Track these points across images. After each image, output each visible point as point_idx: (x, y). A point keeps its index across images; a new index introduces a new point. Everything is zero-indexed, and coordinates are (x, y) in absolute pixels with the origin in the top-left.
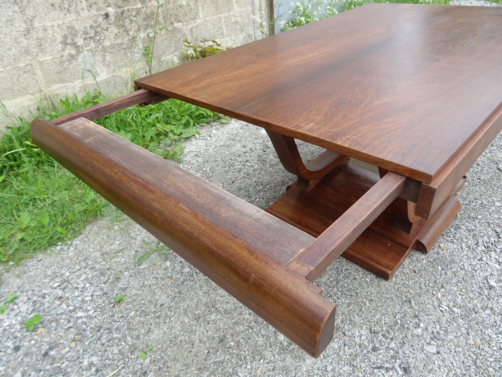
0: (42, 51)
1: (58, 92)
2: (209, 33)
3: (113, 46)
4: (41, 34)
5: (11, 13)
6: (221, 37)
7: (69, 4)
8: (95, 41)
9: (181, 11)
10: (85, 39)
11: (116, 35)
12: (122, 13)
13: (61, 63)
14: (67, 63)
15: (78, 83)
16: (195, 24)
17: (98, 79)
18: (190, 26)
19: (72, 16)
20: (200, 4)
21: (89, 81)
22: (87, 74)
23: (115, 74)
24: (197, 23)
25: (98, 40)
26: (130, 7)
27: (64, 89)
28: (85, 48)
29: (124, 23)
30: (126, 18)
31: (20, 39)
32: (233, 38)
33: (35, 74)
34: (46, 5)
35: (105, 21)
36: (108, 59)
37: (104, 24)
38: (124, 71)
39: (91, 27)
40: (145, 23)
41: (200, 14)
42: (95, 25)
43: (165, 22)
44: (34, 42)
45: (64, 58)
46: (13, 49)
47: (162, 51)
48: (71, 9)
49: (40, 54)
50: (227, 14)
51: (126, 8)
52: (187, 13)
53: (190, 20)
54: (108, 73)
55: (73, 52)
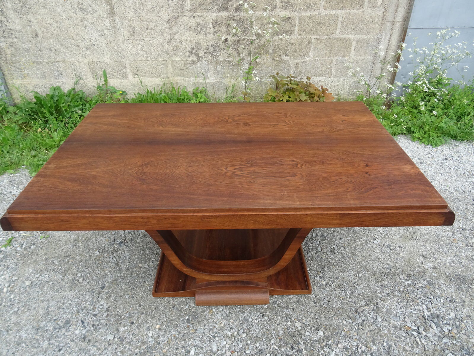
0: (175, 54)
1: (178, 81)
2: (315, 70)
3: (225, 62)
4: (178, 44)
5: (164, 28)
6: (328, 76)
7: (201, 29)
8: (212, 56)
9: (292, 48)
10: (206, 53)
11: (229, 54)
12: (239, 41)
13: (186, 64)
14: (189, 65)
15: (193, 79)
16: (303, 61)
17: (207, 81)
18: (296, 61)
19: (202, 36)
20: (312, 45)
21: (201, 80)
22: (200, 75)
23: (220, 81)
24: (305, 60)
25: (215, 55)
26: (246, 38)
27: (183, 81)
28: (204, 59)
29: (238, 47)
30: (240, 45)
31: (165, 44)
32: (342, 80)
33: (167, 67)
34: (186, 27)
35: (224, 44)
36: (218, 69)
37: (222, 46)
38: (228, 80)
39: (212, 46)
40: (256, 51)
41: (310, 53)
42: (215, 45)
43: (274, 53)
44: (172, 48)
45: (188, 62)
46: (159, 49)
47: (265, 74)
48: (202, 31)
49: (174, 56)
50: (340, 59)
51: (243, 38)
52: (296, 51)
53: (298, 56)
54: (216, 79)
55: (195, 59)
